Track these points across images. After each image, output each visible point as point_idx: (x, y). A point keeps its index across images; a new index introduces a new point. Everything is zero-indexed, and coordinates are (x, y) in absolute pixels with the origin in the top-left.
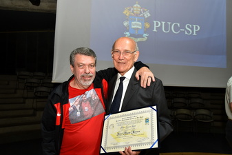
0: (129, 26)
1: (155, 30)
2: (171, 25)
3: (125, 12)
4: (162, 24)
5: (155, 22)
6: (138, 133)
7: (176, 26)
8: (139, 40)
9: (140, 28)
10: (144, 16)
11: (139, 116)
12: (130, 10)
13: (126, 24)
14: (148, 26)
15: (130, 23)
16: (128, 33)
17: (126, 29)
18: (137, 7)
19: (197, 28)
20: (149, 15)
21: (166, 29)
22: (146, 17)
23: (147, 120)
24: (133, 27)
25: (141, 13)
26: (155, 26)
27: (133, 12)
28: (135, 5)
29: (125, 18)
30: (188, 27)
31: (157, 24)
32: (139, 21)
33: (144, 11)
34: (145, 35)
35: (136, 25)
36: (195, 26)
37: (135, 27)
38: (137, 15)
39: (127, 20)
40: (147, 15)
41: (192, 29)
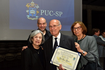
0: (29, 12)
1: (41, 14)
2: (49, 12)
3: (27, 6)
4: (45, 11)
5: (41, 10)
6: (69, 63)
7: (51, 12)
8: (34, 19)
9: (34, 13)
10: (36, 7)
11: (72, 54)
12: (29, 4)
13: (27, 11)
14: (38, 12)
15: (30, 11)
16: (28, 16)
17: (28, 14)
18: (33, 3)
19: (61, 13)
20: (39, 7)
21: (47, 14)
22: (37, 8)
23: (74, 58)
24: (31, 13)
25: (35, 6)
26: (42, 13)
27: (31, 5)
28: (32, 2)
29: (27, 9)
30: (57, 13)
31: (43, 11)
32: (34, 10)
33: (36, 5)
34: (37, 17)
35: (32, 12)
36: (60, 12)
37: (32, 13)
38: (33, 7)
39: (28, 9)
40: (38, 7)
41: (59, 14)
